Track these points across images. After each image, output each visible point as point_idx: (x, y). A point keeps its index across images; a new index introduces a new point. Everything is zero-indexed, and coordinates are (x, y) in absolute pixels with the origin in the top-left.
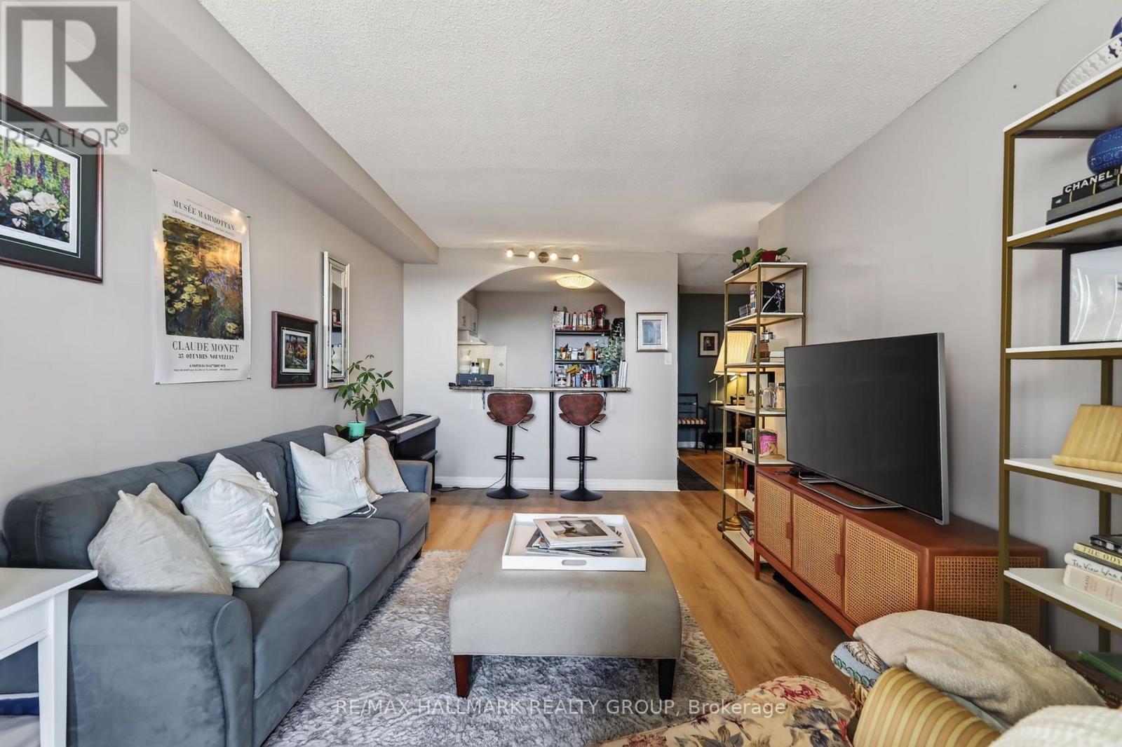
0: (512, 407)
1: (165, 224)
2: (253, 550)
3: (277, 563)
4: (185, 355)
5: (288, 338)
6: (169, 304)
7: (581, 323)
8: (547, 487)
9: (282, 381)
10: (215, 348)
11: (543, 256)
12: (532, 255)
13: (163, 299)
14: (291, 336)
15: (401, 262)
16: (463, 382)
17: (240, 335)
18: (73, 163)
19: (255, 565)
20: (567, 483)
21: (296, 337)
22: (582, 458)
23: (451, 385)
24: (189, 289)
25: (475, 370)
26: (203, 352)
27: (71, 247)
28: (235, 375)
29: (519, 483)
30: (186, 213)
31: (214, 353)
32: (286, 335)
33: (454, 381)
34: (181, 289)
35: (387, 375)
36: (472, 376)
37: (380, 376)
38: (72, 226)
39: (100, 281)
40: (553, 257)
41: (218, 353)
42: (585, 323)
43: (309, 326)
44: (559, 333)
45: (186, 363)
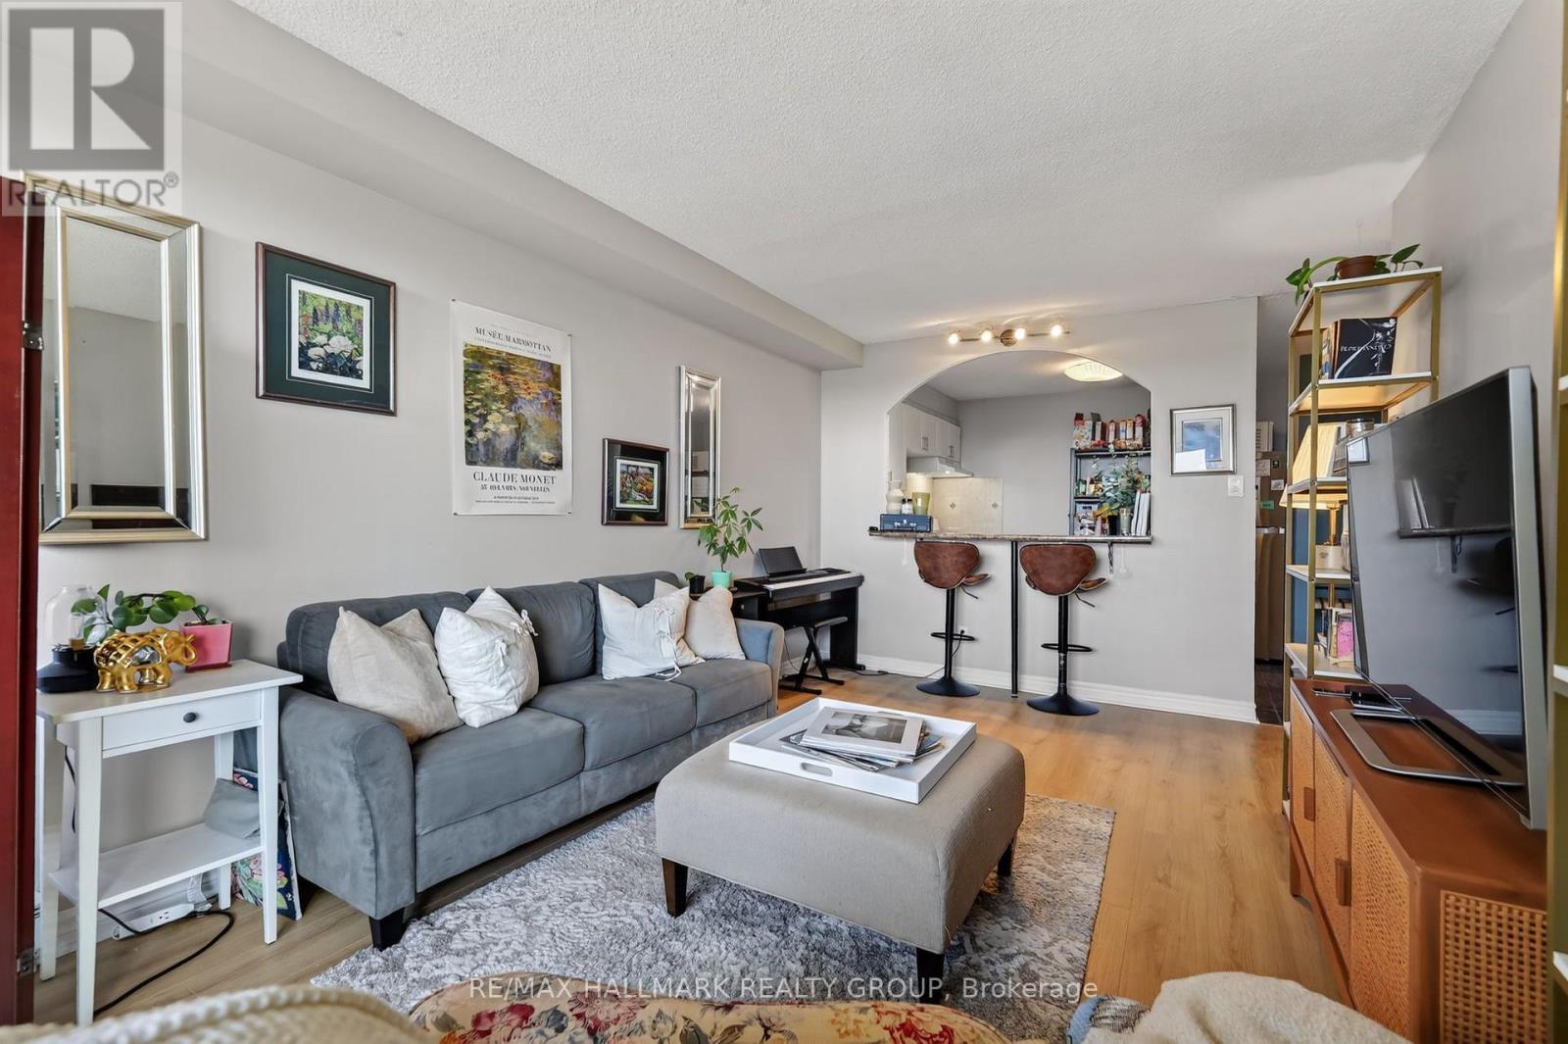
0: (948, 562)
1: (466, 354)
2: (487, 689)
3: (514, 708)
4: (488, 487)
5: (625, 469)
6: (470, 434)
7: (1122, 435)
8: (1009, 686)
9: (617, 517)
10: (525, 479)
11: (1006, 337)
12: (987, 337)
13: (463, 429)
14: (629, 466)
15: (817, 370)
16: (889, 527)
17: (558, 464)
18: (365, 304)
19: (484, 705)
20: (1041, 683)
21: (637, 467)
22: (1063, 646)
23: (872, 529)
24: (493, 418)
25: (907, 509)
26: (510, 483)
27: (365, 383)
28: (551, 509)
29: (965, 676)
30: (492, 339)
31: (525, 485)
32: (622, 465)
33: (877, 525)
34: (484, 418)
35: (754, 513)
36: (901, 516)
37: (746, 514)
38: (365, 364)
39: (393, 414)
40: (1020, 334)
41: (529, 484)
42: (1130, 435)
43: (658, 455)
44: (1080, 455)
45: (490, 494)
